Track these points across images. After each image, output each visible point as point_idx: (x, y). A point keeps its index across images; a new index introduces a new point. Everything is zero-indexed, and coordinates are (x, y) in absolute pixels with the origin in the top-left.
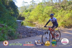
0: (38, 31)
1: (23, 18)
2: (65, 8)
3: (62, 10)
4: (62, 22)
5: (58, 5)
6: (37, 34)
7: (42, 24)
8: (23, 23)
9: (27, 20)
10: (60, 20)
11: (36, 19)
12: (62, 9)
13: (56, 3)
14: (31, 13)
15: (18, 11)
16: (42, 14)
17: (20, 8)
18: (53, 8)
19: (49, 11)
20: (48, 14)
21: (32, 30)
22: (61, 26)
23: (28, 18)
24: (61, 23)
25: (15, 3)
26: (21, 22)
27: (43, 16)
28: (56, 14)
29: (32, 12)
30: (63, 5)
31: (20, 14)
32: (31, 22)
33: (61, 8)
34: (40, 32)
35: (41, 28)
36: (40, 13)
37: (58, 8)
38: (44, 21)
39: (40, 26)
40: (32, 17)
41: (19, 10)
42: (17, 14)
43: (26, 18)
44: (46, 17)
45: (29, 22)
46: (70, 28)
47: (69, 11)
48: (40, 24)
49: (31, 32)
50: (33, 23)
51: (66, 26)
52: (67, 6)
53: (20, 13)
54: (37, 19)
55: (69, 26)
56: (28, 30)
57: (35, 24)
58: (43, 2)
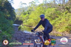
1: (21, 22)
2: (70, 10)
3: (66, 12)
4: (66, 26)
5: (62, 7)
9: (25, 24)
10: (65, 24)
11: (36, 23)
13: (59, 4)
14: (30, 16)
15: (15, 13)
17: (17, 10)
18: (56, 10)
19: (51, 13)
20: (50, 17)
21: (31, 36)
22: (66, 32)
23: (26, 21)
24: (66, 28)
25: (12, 4)
26: (19, 26)
28: (60, 17)
29: (31, 14)
33: (66, 10)
37: (62, 10)
40: (31, 20)
41: (16, 12)
42: (14, 17)
43: (24, 21)
45: (27, 26)
48: (41, 29)
49: (29, 39)
50: (33, 27)
53: (17, 16)
56: (27, 35)
58: (44, 3)
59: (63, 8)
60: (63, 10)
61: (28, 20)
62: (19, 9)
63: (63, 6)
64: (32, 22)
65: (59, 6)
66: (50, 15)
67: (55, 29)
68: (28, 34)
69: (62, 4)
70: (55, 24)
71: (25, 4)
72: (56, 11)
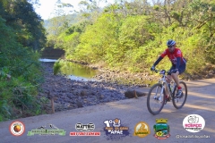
0: (103, 89)
1: (60, 53)
2: (184, 20)
3: (174, 25)
5: (163, 13)
6: (101, 98)
7: (117, 69)
8: (58, 68)
9: (71, 57)
11: (98, 54)
12: (175, 23)
13: (157, 6)
14: (83, 37)
15: (44, 30)
16: (117, 39)
17: (48, 21)
18: (149, 21)
19: (136, 30)
20: (133, 38)
21: (86, 87)
23: (74, 51)
25: (34, 6)
26: (53, 63)
27: (119, 46)
28: (157, 38)
29: (86, 33)
30: (177, 12)
31: (51, 41)
32: (84, 64)
33: (172, 19)
34: (112, 91)
35: (113, 81)
36: (109, 35)
37: (163, 19)
38: (122, 58)
39: (112, 74)
40: (85, 47)
41: (47, 27)
42: (40, 41)
43: (68, 51)
44: (128, 48)
45: (76, 62)
46: (200, 78)
47: (194, 30)
48: (112, 69)
49: (82, 94)
50: (90, 66)
51: (188, 74)
52: (189, 15)
53: (49, 38)
54: (100, 55)
55: (195, 74)
56: (75, 86)
57: (95, 69)
58: (119, 3)
59: (167, 16)
60: (165, 21)
61: (78, 46)
62: (54, 19)
63: (165, 9)
64: (88, 52)
65: (157, 9)
66: (132, 35)
67: (147, 69)
68: (78, 82)
69: (162, 5)
70: (146, 56)
71: (70, 5)
72: (150, 23)
